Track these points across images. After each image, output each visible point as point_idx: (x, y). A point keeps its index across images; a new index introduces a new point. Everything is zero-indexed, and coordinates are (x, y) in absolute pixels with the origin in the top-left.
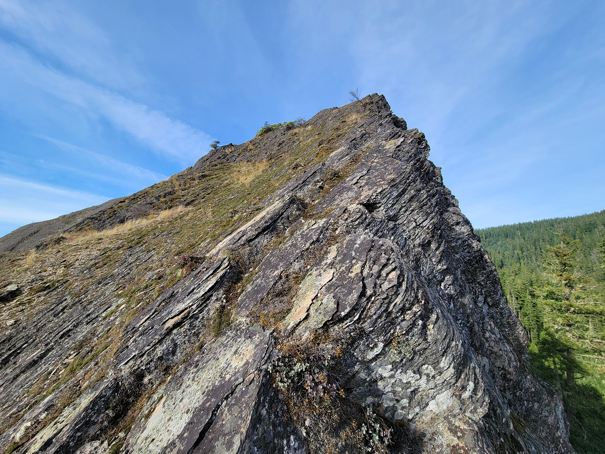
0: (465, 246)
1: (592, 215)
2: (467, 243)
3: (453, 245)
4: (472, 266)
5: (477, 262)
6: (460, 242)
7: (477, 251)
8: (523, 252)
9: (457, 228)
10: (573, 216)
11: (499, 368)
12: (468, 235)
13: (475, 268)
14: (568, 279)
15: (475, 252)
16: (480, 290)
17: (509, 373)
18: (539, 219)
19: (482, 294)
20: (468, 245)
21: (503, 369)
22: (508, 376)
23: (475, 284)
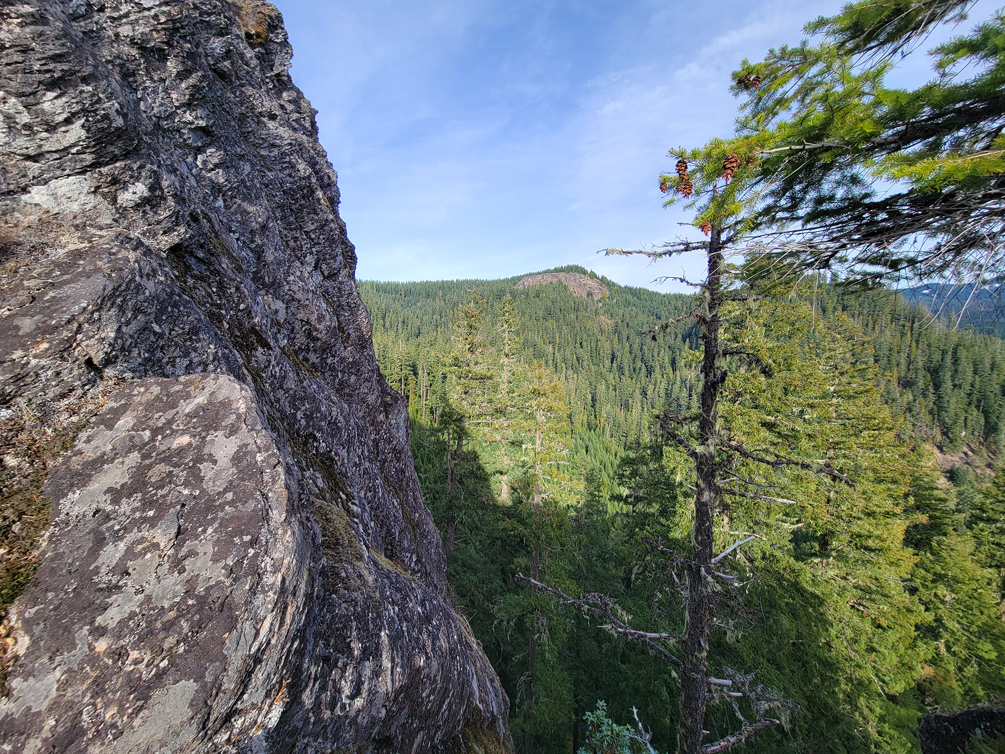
0: (284, 163)
1: (504, 281)
2: (287, 159)
3: (263, 153)
4: (296, 200)
5: (303, 198)
6: (276, 152)
7: (304, 178)
8: (441, 317)
9: (271, 125)
10: (490, 279)
11: (302, 321)
12: (290, 144)
13: (300, 205)
14: (472, 343)
15: (300, 179)
16: (309, 246)
17: (316, 330)
18: (462, 278)
19: (312, 253)
20: (289, 162)
21: (308, 322)
22: (315, 333)
23: (301, 234)
